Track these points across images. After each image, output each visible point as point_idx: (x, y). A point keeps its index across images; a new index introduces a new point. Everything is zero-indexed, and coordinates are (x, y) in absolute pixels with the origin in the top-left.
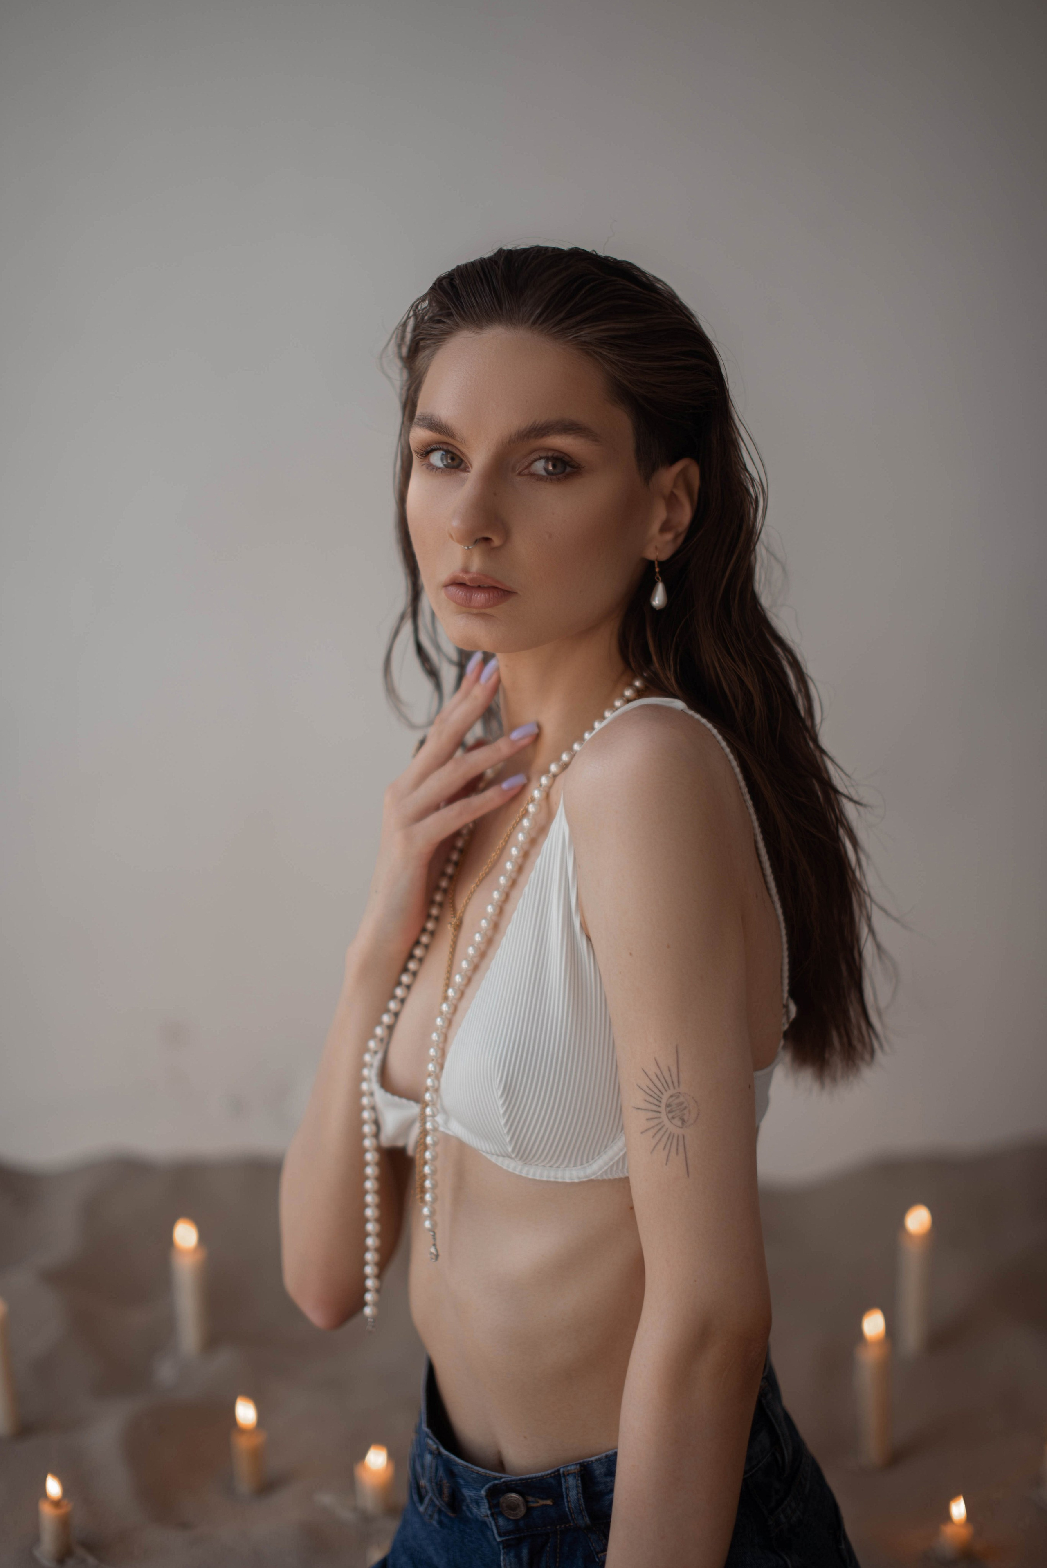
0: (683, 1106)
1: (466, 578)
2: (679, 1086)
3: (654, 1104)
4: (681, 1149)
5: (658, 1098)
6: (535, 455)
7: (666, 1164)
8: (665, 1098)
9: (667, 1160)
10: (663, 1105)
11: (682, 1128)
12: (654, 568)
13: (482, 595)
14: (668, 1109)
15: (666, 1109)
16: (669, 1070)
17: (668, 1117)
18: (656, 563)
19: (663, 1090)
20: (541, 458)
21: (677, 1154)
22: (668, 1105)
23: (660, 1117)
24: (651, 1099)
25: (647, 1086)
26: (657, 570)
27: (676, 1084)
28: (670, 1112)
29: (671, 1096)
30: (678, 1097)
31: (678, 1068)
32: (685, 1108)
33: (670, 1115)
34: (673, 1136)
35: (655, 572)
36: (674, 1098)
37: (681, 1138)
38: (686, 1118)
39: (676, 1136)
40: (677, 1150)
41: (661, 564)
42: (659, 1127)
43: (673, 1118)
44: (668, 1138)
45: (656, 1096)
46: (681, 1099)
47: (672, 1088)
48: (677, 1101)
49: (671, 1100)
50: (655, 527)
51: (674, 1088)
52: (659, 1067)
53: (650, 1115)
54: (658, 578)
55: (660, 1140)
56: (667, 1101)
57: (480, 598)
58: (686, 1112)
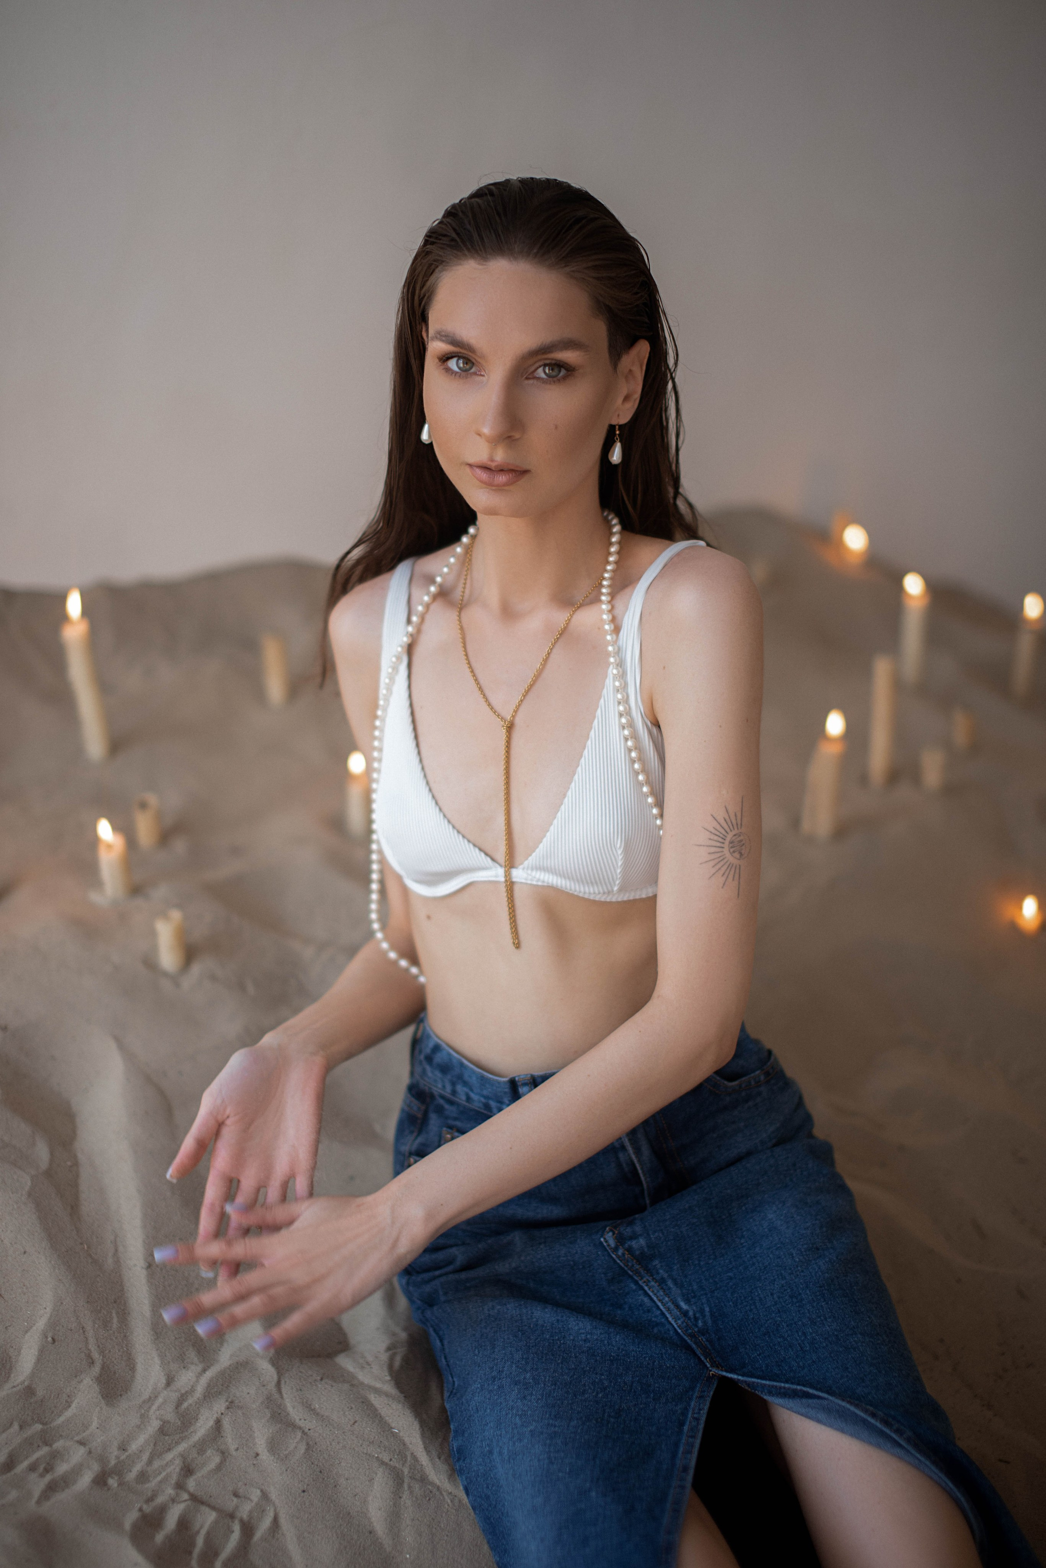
0: (742, 843)
1: (493, 465)
2: (741, 828)
3: (718, 841)
4: (737, 876)
5: (723, 837)
6: (537, 365)
7: (722, 888)
8: (729, 837)
9: (724, 884)
10: (727, 842)
11: (739, 859)
12: (615, 431)
13: (503, 477)
14: (731, 845)
15: (729, 845)
16: (736, 815)
17: (730, 851)
18: (617, 427)
19: (728, 830)
20: (540, 367)
21: (733, 880)
22: (731, 842)
23: (723, 851)
24: (716, 838)
25: (714, 828)
26: (618, 432)
27: (739, 826)
28: (732, 847)
29: (735, 835)
30: (740, 835)
31: (742, 813)
32: (744, 844)
33: (732, 850)
34: (732, 865)
35: (615, 434)
36: (737, 836)
37: (738, 867)
38: (743, 852)
39: (734, 865)
40: (734, 876)
41: (621, 427)
42: (722, 858)
43: (734, 852)
44: (727, 868)
45: (721, 835)
46: (742, 838)
47: (736, 829)
48: (739, 839)
49: (734, 838)
50: (620, 400)
51: (738, 829)
52: (728, 813)
53: (713, 850)
54: (617, 439)
55: (719, 869)
56: (731, 838)
57: (502, 479)
58: (743, 847)
